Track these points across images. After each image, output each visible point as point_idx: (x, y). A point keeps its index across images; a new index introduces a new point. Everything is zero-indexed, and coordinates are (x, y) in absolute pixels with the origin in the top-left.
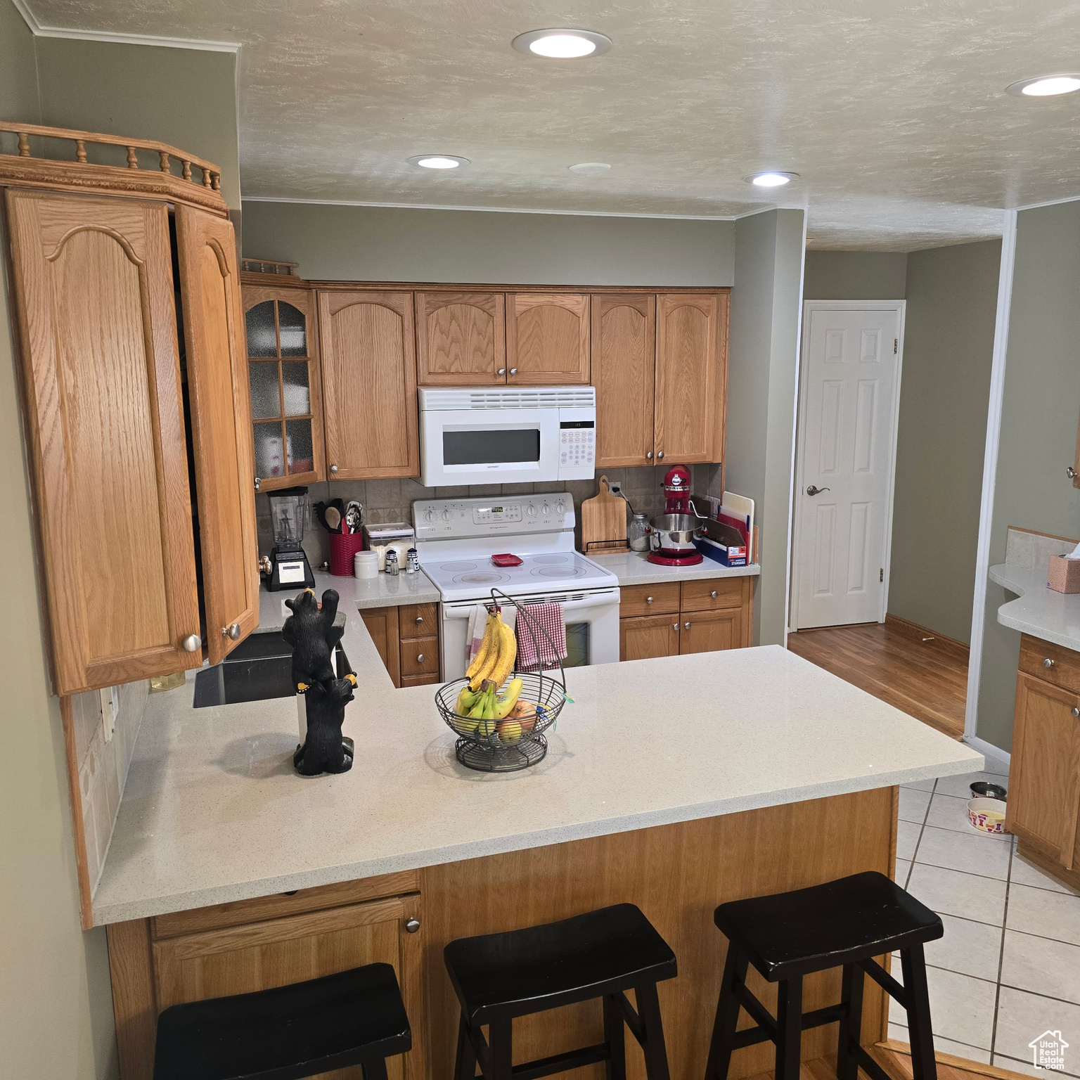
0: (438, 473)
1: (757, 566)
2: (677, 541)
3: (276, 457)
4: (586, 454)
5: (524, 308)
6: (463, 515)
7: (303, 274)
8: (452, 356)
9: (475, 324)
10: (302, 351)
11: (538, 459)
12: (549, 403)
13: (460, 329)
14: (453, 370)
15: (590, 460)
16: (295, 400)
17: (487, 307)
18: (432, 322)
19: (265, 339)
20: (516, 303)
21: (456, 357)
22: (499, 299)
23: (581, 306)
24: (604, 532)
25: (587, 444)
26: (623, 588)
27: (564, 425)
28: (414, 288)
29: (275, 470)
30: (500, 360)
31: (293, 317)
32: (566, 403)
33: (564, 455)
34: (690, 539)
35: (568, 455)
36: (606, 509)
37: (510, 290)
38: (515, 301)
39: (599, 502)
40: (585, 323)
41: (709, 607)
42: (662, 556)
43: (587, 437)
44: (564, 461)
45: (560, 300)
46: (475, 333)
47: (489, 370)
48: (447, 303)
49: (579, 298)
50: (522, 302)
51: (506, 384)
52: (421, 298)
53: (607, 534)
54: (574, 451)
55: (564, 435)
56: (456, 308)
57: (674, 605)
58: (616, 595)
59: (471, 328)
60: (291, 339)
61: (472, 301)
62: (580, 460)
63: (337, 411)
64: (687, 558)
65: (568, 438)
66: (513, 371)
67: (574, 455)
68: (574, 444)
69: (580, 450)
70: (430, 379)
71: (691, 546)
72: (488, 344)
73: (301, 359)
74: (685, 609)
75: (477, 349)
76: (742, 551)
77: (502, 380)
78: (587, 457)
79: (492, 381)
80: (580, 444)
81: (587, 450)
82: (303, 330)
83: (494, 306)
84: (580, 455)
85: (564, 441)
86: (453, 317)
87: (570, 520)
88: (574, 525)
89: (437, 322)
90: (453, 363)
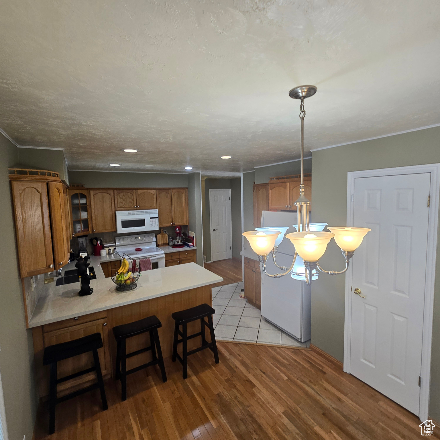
0: (121, 230)
1: (196, 247)
2: (179, 243)
3: (79, 229)
4: (156, 224)
5: (140, 193)
6: (128, 240)
7: (86, 186)
8: (123, 203)
9: (129, 196)
10: (86, 204)
11: (145, 226)
12: (147, 213)
13: (125, 198)
14: (124, 207)
15: (157, 226)
16: (84, 215)
18: (118, 197)
19: (76, 201)
20: (138, 192)
21: (125, 204)
22: (134, 191)
23: (154, 192)
24: (162, 242)
25: (156, 222)
26: (165, 254)
27: (151, 218)
28: (114, 189)
29: (79, 232)
30: (135, 204)
31: (83, 196)
32: (151, 213)
33: (151, 225)
34: (181, 242)
35: (152, 225)
36: (163, 236)
37: (137, 189)
39: (161, 235)
40: (155, 196)
41: (185, 257)
42: (175, 246)
43: (156, 220)
44: (151, 226)
45: (149, 191)
46: (129, 199)
47: (133, 206)
48: (122, 192)
49: (153, 190)
50: (140, 192)
51: (137, 209)
52: (116, 191)
53: (163, 242)
54: (153, 224)
55: (151, 220)
56: (124, 193)
57: (178, 257)
58: (164, 255)
60: (83, 201)
61: (128, 191)
62: (155, 225)
63: (95, 217)
64: (181, 246)
65: (152, 221)
66: (138, 206)
67: (153, 225)
68: (153, 222)
69: (155, 223)
70: (118, 209)
71: (182, 243)
72: (132, 201)
73: (86, 205)
74: (180, 258)
75: (130, 202)
76: (192, 244)
77: (136, 208)
78: (157, 225)
79: (133, 209)
80: (155, 222)
81: (156, 223)
82: (86, 199)
83: (133, 193)
84: (155, 224)
85: (151, 222)
86: (123, 195)
87: (154, 239)
88: (155, 240)
89: (120, 196)
90: (124, 205)
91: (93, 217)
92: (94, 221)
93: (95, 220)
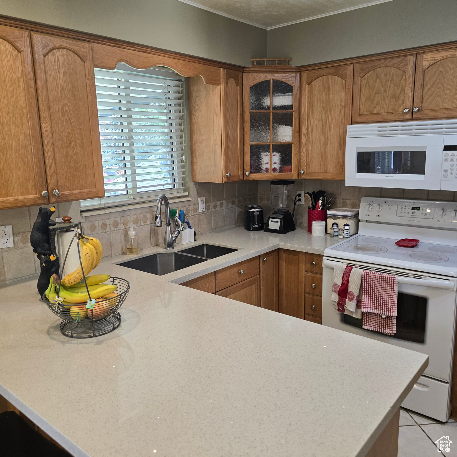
0: (353, 178)
3: (267, 163)
5: (431, 63)
6: (390, 209)
8: (375, 102)
9: (392, 79)
10: (290, 107)
11: (424, 174)
12: (435, 132)
13: (382, 84)
14: (375, 112)
16: (285, 134)
17: (402, 65)
18: (365, 82)
20: (424, 60)
21: (378, 103)
22: (411, 59)
27: (448, 148)
28: (354, 61)
29: (267, 170)
30: (408, 103)
32: (452, 131)
33: (446, 171)
35: (450, 171)
37: (420, 50)
38: (423, 59)
44: (445, 176)
47: (400, 110)
48: (374, 68)
50: (429, 58)
51: (412, 120)
52: (359, 68)
54: (455, 168)
55: (447, 156)
56: (380, 70)
59: (389, 82)
60: (284, 100)
61: (391, 63)
63: (307, 140)
65: (450, 158)
66: (416, 109)
67: (454, 171)
68: (455, 163)
70: (358, 119)
72: (401, 92)
73: (288, 111)
75: (393, 96)
82: (293, 95)
83: (406, 65)
85: (447, 160)
86: (378, 76)
89: (367, 81)
90: (375, 107)
91: (304, 140)
92: (304, 148)
93: (307, 146)
